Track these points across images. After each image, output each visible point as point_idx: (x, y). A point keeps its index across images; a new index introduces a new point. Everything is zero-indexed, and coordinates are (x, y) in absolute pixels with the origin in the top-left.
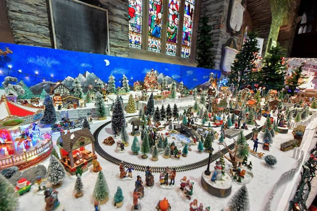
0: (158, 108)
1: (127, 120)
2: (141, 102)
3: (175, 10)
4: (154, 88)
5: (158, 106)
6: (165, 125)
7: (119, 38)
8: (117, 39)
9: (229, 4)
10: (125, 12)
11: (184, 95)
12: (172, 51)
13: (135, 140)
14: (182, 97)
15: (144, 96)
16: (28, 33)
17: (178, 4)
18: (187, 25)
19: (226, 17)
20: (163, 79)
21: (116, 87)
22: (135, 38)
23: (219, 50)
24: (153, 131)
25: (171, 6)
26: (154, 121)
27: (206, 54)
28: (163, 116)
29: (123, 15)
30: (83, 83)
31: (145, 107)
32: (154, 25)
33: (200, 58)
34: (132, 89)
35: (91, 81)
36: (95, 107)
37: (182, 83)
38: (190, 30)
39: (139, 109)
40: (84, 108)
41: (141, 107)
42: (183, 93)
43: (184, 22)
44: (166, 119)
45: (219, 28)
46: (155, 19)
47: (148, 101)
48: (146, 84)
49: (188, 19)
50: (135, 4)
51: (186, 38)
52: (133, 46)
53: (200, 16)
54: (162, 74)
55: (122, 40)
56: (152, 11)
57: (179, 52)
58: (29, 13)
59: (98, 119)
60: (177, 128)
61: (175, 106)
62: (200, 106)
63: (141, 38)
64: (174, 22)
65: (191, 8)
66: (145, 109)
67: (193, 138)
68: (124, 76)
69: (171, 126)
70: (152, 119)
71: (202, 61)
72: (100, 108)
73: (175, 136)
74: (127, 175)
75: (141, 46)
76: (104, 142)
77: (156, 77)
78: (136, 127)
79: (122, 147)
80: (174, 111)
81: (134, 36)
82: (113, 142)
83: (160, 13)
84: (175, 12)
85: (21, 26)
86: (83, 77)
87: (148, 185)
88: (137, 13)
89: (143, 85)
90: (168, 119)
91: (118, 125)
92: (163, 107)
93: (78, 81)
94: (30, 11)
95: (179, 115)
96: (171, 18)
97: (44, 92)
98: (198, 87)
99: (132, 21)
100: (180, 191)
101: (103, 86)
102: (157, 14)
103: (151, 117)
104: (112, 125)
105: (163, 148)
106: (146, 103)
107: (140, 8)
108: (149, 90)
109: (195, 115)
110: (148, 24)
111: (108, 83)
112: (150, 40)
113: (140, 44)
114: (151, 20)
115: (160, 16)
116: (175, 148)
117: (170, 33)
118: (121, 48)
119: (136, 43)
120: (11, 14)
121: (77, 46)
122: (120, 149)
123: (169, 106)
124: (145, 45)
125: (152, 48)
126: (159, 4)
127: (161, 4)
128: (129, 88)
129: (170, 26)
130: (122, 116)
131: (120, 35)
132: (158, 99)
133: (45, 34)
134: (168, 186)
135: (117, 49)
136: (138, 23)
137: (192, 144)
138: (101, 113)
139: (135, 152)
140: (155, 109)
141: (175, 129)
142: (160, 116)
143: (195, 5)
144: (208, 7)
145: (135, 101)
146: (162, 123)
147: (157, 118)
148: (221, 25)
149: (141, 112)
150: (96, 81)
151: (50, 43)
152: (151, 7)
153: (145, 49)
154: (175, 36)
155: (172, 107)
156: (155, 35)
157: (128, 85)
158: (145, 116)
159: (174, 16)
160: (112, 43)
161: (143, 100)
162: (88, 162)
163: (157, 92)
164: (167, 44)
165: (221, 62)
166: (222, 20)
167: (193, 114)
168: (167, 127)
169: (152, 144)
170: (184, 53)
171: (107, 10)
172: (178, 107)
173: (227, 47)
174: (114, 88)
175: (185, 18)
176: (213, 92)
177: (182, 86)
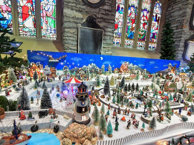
0: (126, 84)
1: (111, 89)
2: (117, 80)
3: (145, 20)
4: (126, 73)
5: (127, 83)
6: (130, 94)
7: (108, 43)
8: (107, 44)
9: (191, 10)
10: (112, 29)
11: (145, 78)
12: (141, 46)
13: (114, 97)
14: (143, 79)
15: (120, 77)
16: (69, 45)
17: (148, 16)
18: (154, 28)
19: (189, 20)
20: (132, 67)
21: (105, 71)
22: (117, 40)
23: (182, 44)
24: (122, 95)
25: (142, 18)
26: (124, 91)
27: (168, 48)
28: (130, 89)
29: (111, 30)
30: (90, 69)
31: (120, 83)
32: (129, 31)
33: (163, 52)
34: (113, 72)
35: (93, 68)
36: (96, 81)
37: (145, 69)
38: (157, 31)
39: (116, 83)
40: (91, 81)
41: (117, 83)
42: (144, 77)
43: (152, 26)
44: (131, 91)
45: (182, 28)
46: (130, 28)
47: (121, 80)
48: (121, 70)
49: (155, 24)
50: (118, 21)
51: (153, 37)
52: (115, 45)
53: (165, 21)
54: (132, 64)
55: (110, 44)
56: (129, 24)
57: (147, 47)
58: (70, 36)
59: (96, 87)
60: (136, 96)
61: (137, 84)
62: (155, 86)
63: (120, 40)
64: (144, 28)
65: (158, 17)
66: (119, 84)
67: (144, 102)
68: (109, 65)
69: (133, 94)
70: (123, 90)
71: (164, 54)
72: (98, 82)
73: (134, 100)
74: (111, 109)
75: (120, 45)
76: (101, 97)
77: (128, 66)
78: (114, 92)
79: (108, 99)
80: (137, 87)
81: (116, 39)
82: (104, 97)
83: (134, 24)
84: (145, 21)
85: (67, 42)
86: (90, 66)
87: (118, 113)
88: (119, 26)
89: (119, 70)
90: (132, 91)
91: (106, 90)
92: (129, 84)
93: (88, 68)
94: (71, 35)
95: (140, 90)
96: (142, 26)
97: (75, 72)
98: (159, 72)
99: (116, 31)
100: (131, 118)
101: (99, 70)
102: (132, 25)
103: (122, 89)
104: (104, 90)
105: (126, 103)
106: (120, 81)
107: (121, 23)
108: (123, 73)
109: (151, 91)
110: (125, 31)
111: (101, 69)
112: (126, 40)
113: (120, 44)
114: (128, 29)
115: (134, 25)
116: (132, 103)
117: (141, 35)
118: (108, 48)
119: (117, 43)
120: (64, 38)
121: (88, 49)
122: (108, 100)
123: (133, 84)
124: (122, 44)
125: (127, 45)
126: (134, 18)
127: (135, 18)
128: (111, 72)
129: (141, 30)
130: (108, 87)
131: (109, 42)
132: (127, 79)
133: (75, 45)
134: (126, 116)
135: (106, 49)
136: (120, 32)
137: (142, 105)
138: (98, 84)
139: (114, 103)
140: (125, 85)
141: (135, 96)
142: (127, 89)
143: (162, 14)
144: (172, 14)
145: (114, 79)
146: (128, 93)
147: (126, 90)
148: (184, 26)
149: (117, 85)
150: (96, 68)
151: (76, 48)
152: (128, 21)
153: (123, 47)
154: (145, 36)
155: (135, 85)
156: (130, 38)
157: (111, 70)
158: (119, 88)
159: (144, 24)
160: (104, 46)
161: (119, 79)
162: (97, 102)
163: (127, 75)
164: (138, 42)
165: (184, 53)
166: (185, 22)
167: (149, 90)
168: (131, 95)
169: (121, 100)
170: (151, 47)
171: (103, 30)
172: (139, 85)
173: (190, 41)
174: (104, 71)
175: (152, 24)
176: (170, 77)
177: (146, 71)
